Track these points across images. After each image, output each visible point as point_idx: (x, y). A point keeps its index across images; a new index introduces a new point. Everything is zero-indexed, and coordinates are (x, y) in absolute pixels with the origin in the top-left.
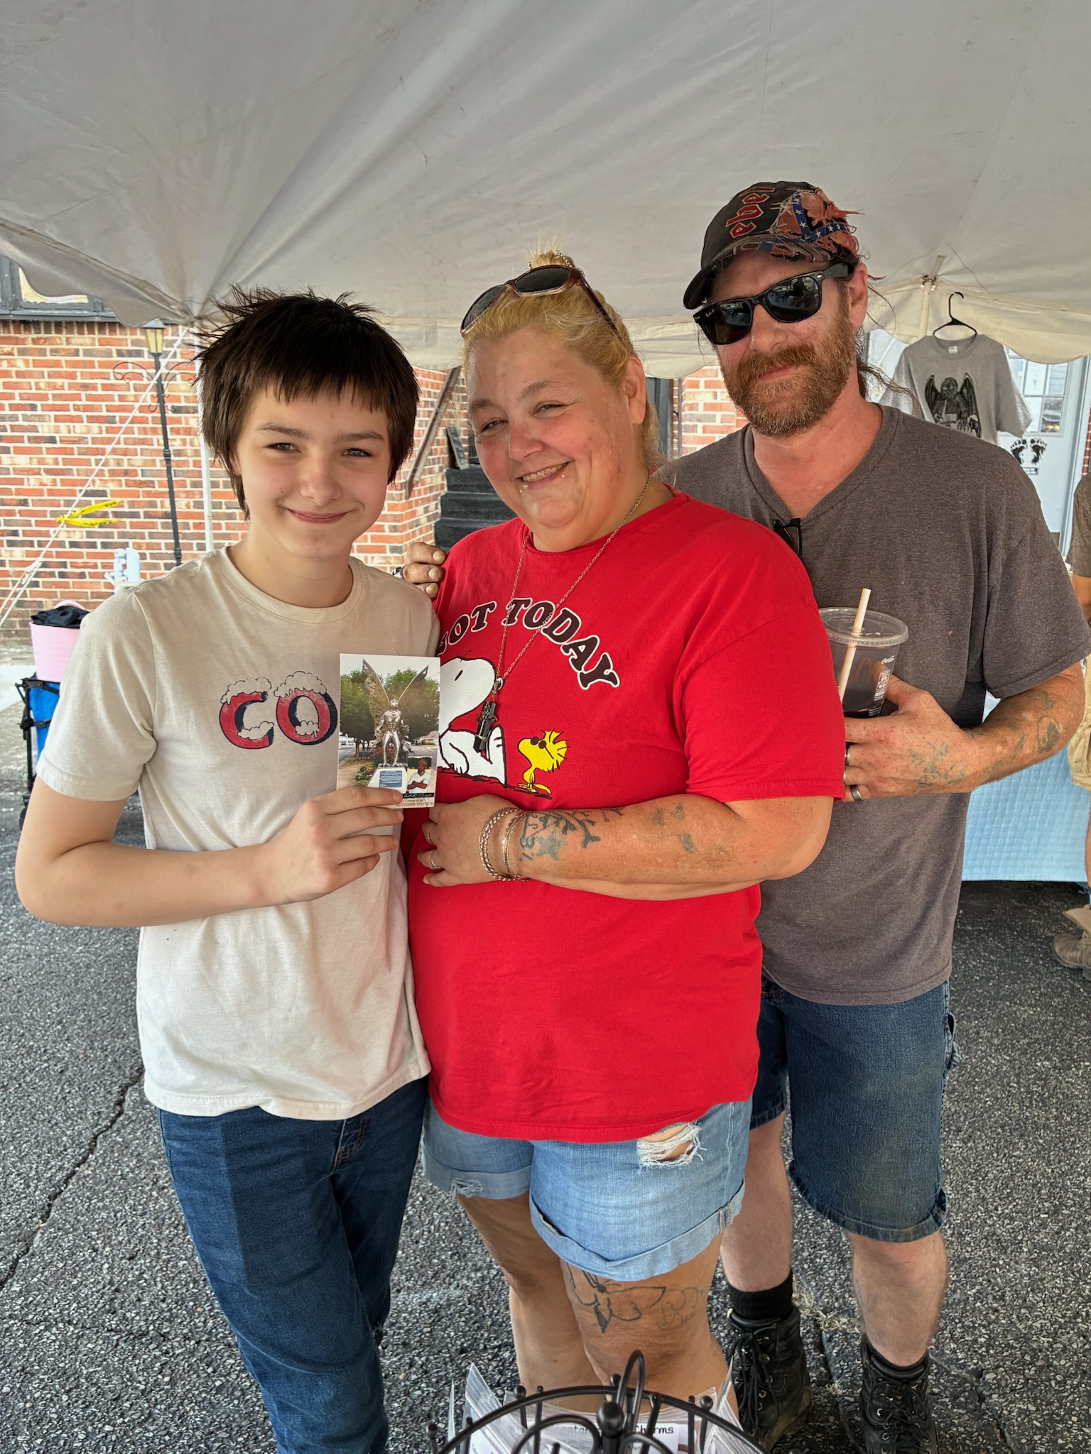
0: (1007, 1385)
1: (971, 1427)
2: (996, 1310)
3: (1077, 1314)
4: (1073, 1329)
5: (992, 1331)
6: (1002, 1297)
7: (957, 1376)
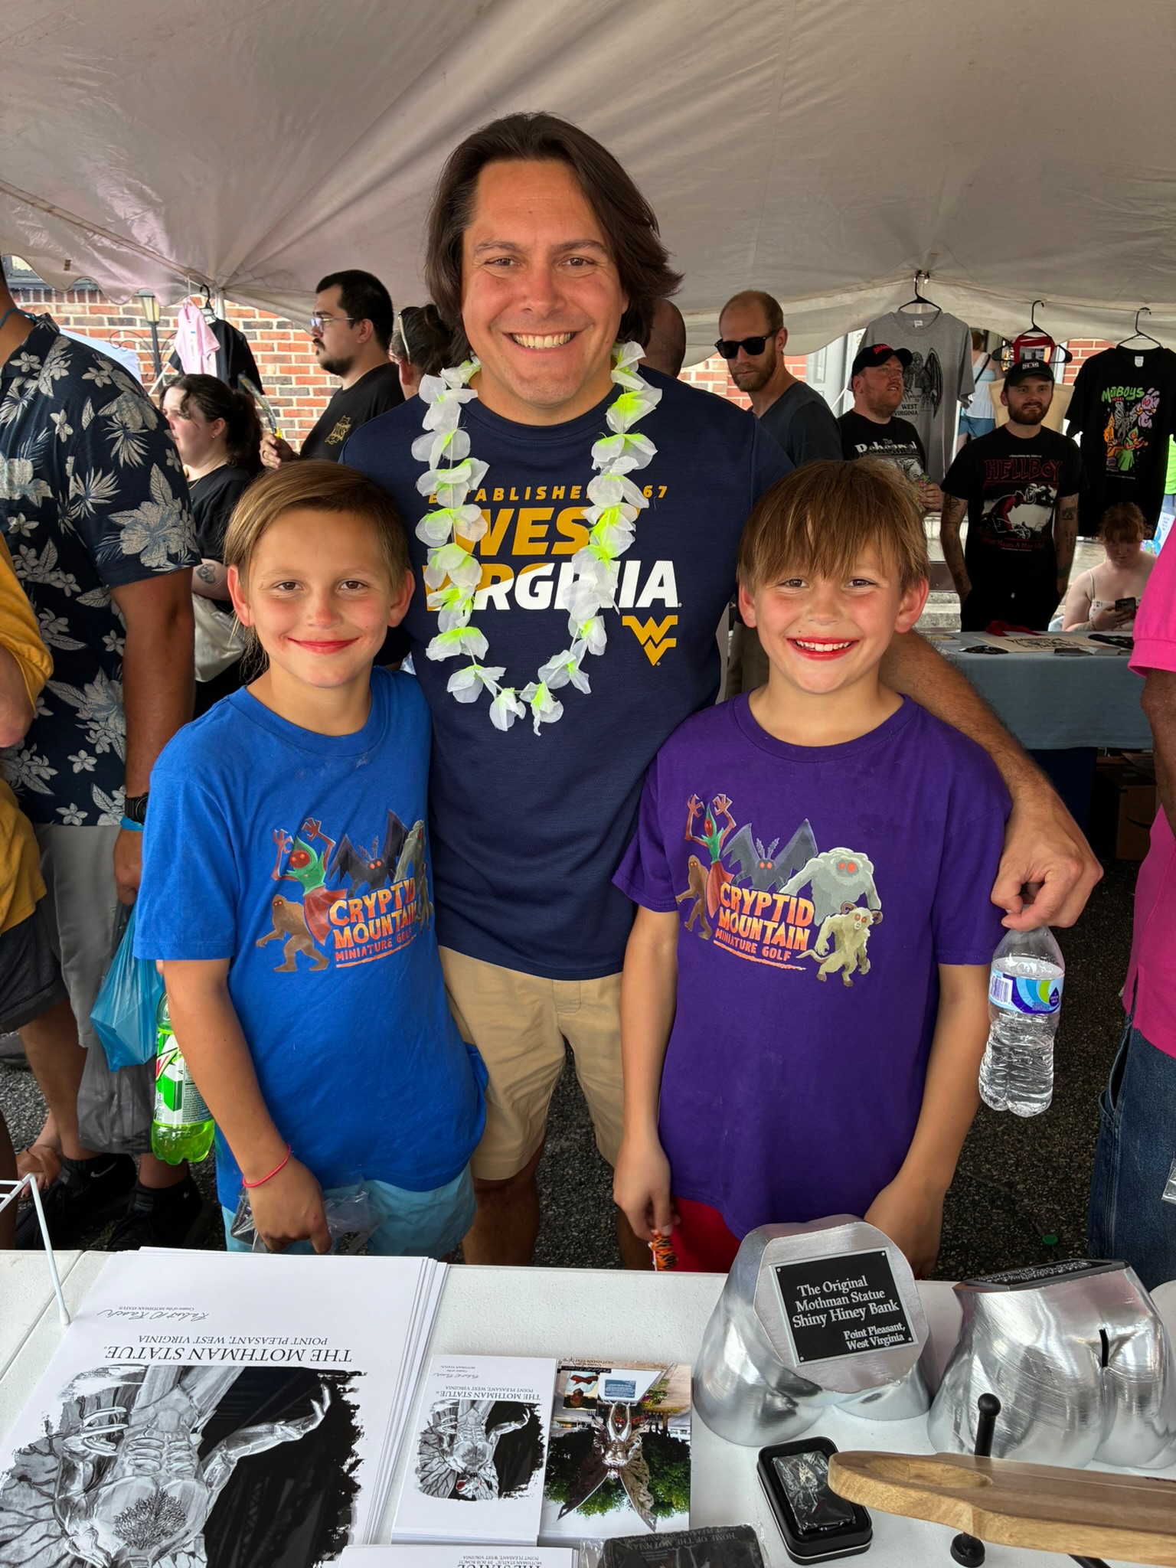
0: (1034, 1193)
1: (1009, 1222)
2: (1020, 1141)
3: (1088, 1142)
4: (1086, 1152)
5: (1019, 1155)
6: (1026, 1131)
7: (993, 1187)
